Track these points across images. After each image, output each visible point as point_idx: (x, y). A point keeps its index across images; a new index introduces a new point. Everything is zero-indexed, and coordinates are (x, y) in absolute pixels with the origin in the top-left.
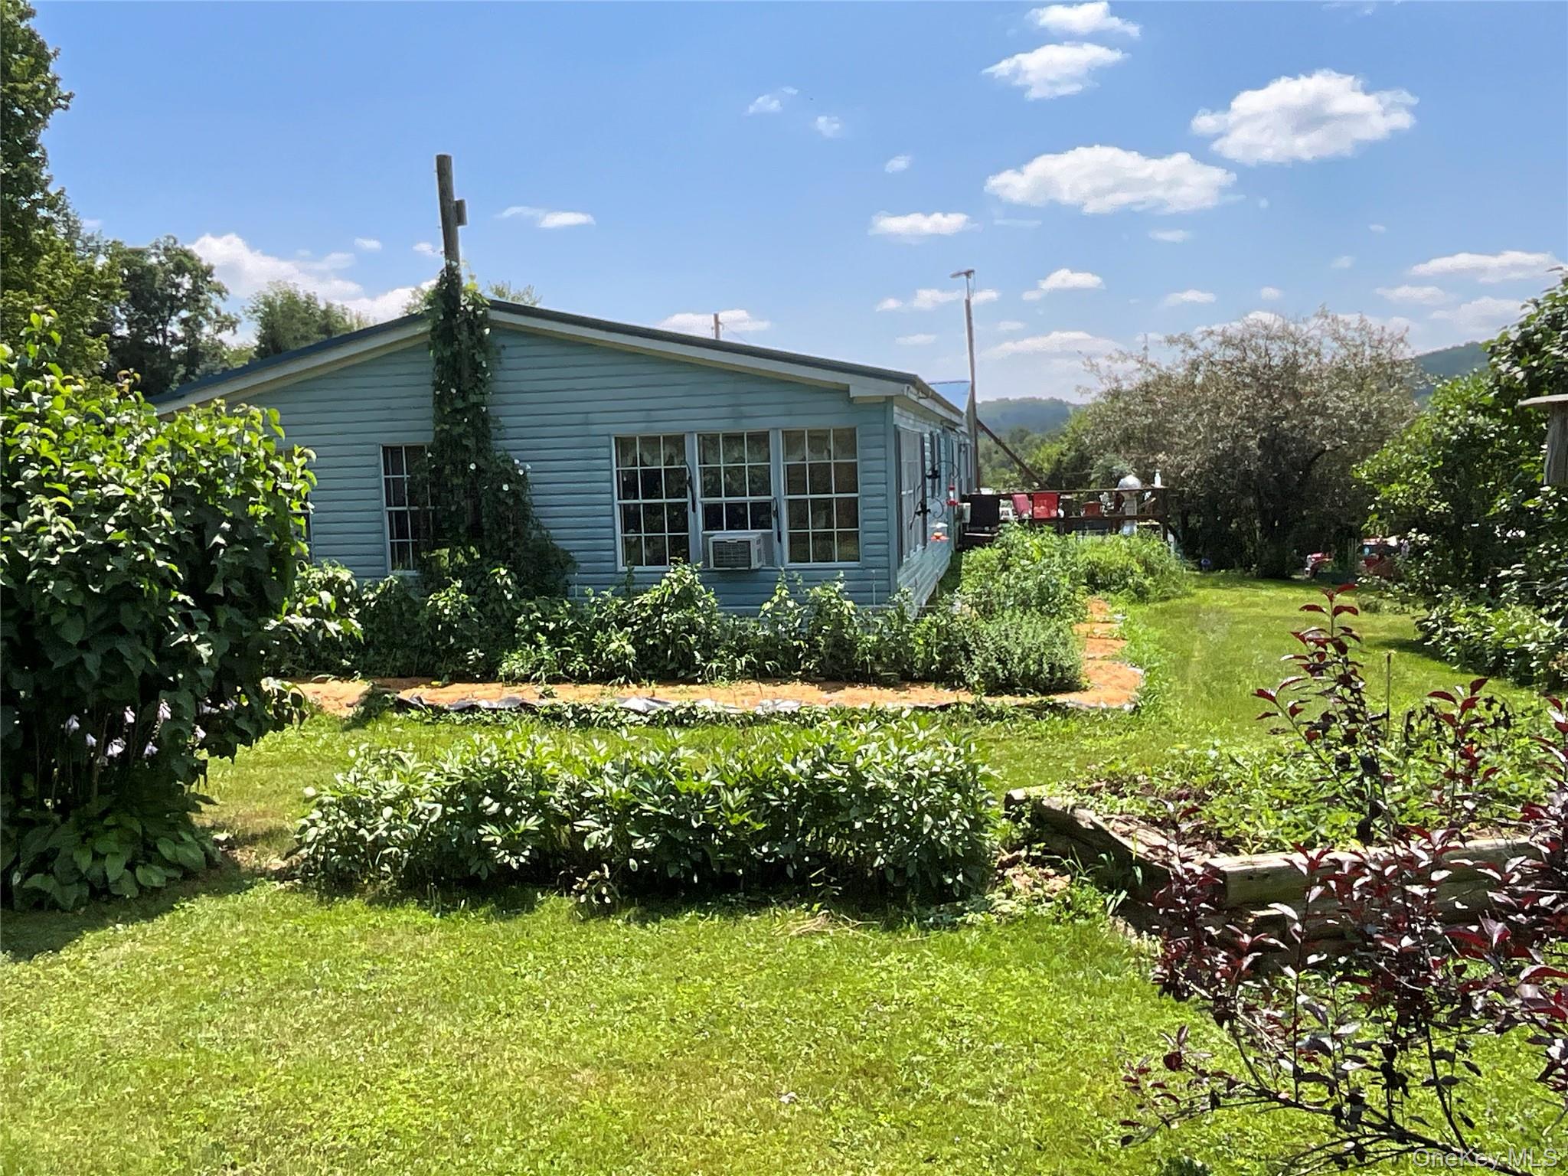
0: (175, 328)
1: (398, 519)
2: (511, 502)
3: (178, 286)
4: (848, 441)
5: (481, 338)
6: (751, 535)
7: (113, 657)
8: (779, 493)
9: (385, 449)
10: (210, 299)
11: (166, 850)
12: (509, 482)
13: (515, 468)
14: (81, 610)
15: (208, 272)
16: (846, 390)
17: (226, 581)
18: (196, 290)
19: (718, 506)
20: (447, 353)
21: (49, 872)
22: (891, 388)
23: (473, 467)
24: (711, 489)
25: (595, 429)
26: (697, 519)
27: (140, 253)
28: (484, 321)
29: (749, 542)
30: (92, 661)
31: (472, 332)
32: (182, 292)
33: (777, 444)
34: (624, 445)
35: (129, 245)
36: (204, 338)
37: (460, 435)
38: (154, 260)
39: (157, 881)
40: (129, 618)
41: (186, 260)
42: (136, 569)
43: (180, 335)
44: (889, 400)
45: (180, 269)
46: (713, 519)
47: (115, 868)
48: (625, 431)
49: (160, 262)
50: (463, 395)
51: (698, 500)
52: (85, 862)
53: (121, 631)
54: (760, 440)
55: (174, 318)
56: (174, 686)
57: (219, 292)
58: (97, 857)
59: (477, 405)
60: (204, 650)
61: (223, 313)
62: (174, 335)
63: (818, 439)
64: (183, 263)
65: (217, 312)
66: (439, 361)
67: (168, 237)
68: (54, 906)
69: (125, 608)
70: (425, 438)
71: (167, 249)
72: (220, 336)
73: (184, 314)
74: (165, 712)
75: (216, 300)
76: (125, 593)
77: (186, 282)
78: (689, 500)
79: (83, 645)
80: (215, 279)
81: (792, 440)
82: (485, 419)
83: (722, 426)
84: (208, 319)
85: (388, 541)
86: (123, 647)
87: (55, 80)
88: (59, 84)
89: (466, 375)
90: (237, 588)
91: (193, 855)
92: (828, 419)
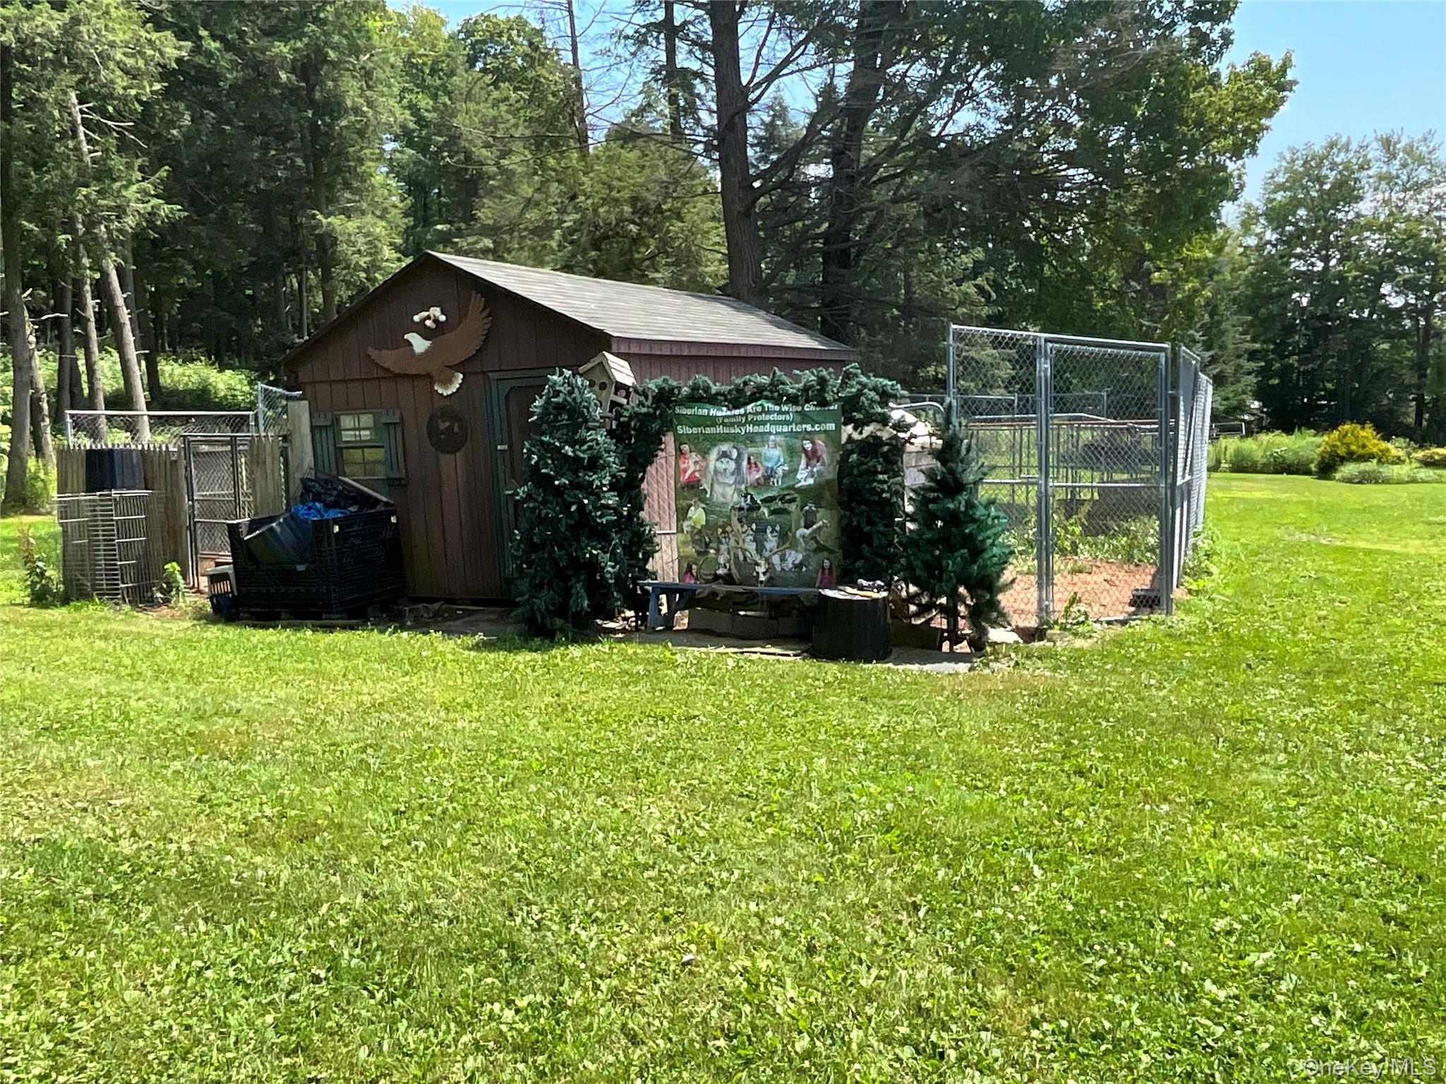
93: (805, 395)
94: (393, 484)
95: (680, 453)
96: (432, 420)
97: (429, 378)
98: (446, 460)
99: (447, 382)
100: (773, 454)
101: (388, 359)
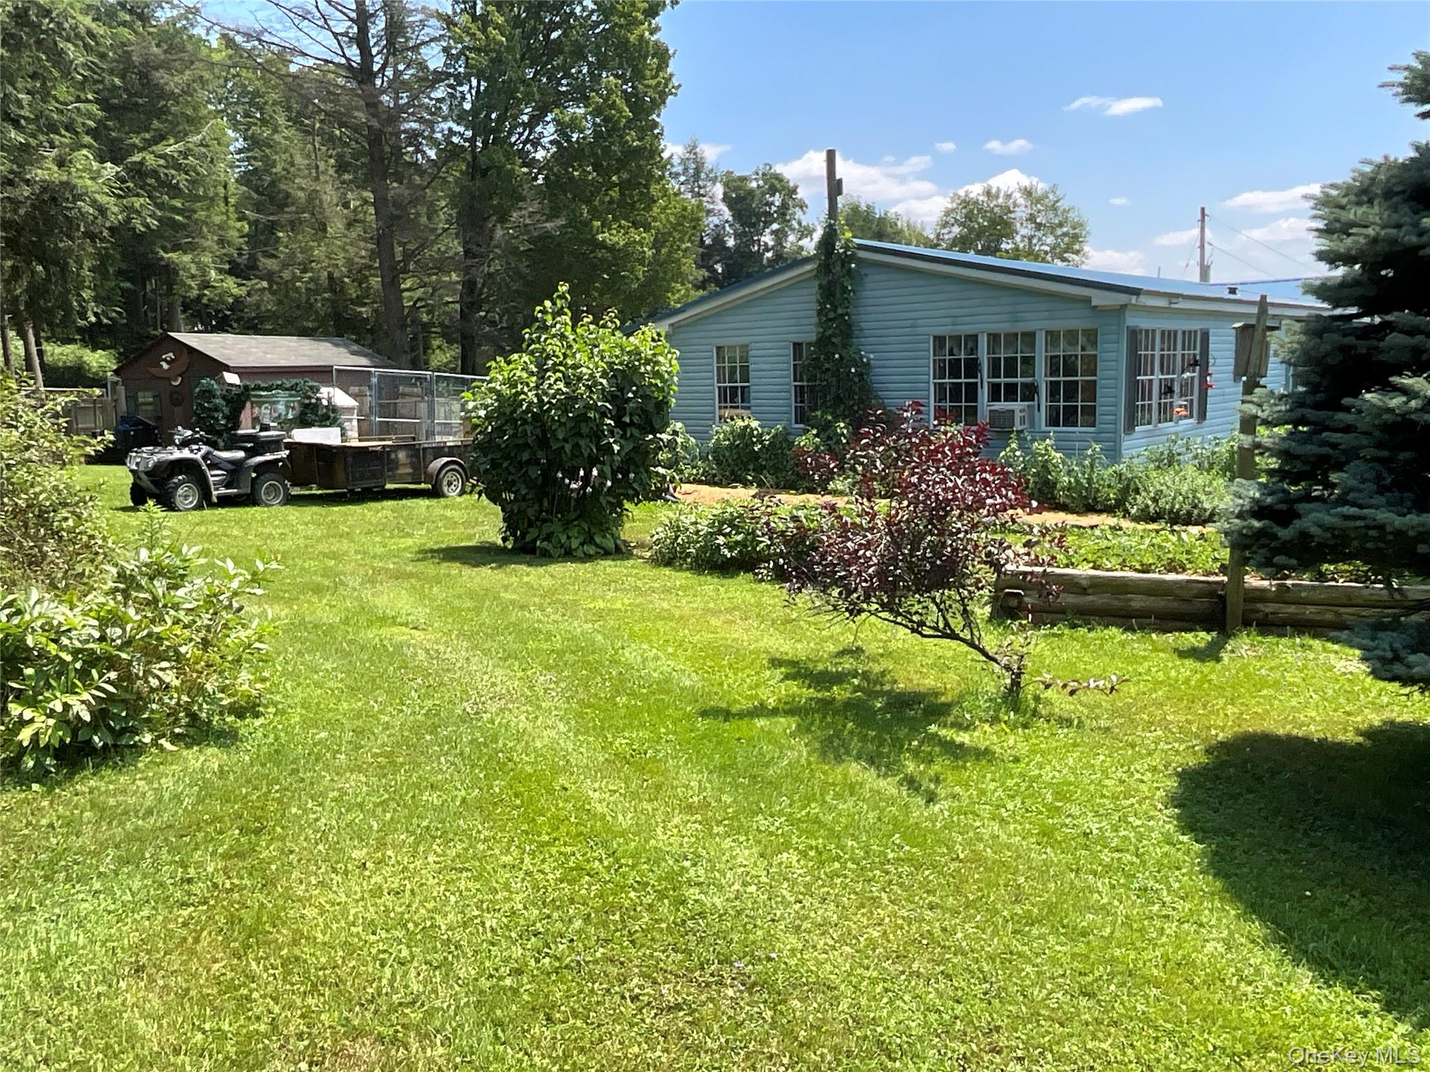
0: (768, 239)
1: (800, 391)
2: (856, 379)
3: (771, 204)
4: (1092, 337)
5: (850, 270)
6: (1017, 406)
7: (577, 446)
8: (1042, 379)
9: (795, 344)
10: (795, 213)
11: (598, 539)
12: (856, 366)
13: (861, 357)
14: (565, 424)
15: (794, 191)
16: (1088, 300)
17: (631, 415)
18: (784, 207)
19: (999, 385)
20: (824, 282)
21: (550, 542)
22: (1122, 298)
23: (837, 356)
24: (995, 372)
25: (920, 330)
26: (984, 393)
27: (744, 179)
28: (853, 258)
29: (1013, 411)
30: (568, 447)
31: (843, 266)
32: (774, 208)
33: (1041, 340)
34: (939, 341)
35: (737, 174)
36: (788, 245)
37: (830, 336)
38: (754, 184)
39: (592, 552)
40: (585, 430)
41: (776, 182)
42: (588, 407)
43: (771, 243)
44: (1124, 307)
45: (773, 190)
46: (995, 396)
47: (575, 544)
48: (939, 331)
49: (759, 187)
50: (834, 309)
51: (985, 380)
52: (563, 539)
53: (579, 434)
54: (1030, 337)
55: (767, 231)
56: (603, 463)
57: (801, 207)
58: (569, 538)
59: (842, 315)
60: (616, 448)
61: (804, 223)
62: (766, 244)
63: (1072, 335)
64: (775, 183)
65: (800, 223)
66: (821, 287)
67: (766, 164)
68: (550, 556)
69: (583, 425)
70: (813, 338)
71: (764, 174)
72: (800, 243)
73: (775, 226)
74: (595, 472)
75: (799, 214)
76: (582, 418)
77: (777, 200)
78: (978, 380)
79: (565, 440)
80: (799, 196)
81: (1052, 336)
82: (849, 325)
83: (1004, 328)
84: (793, 230)
85: (793, 404)
86: (582, 443)
87: (671, 75)
88: (674, 79)
89: (838, 295)
90: (636, 419)
91: (610, 545)
92: (1076, 321)
93: (291, 388)
94: (159, 419)
95: (252, 408)
96: (171, 396)
97: (169, 379)
98: (177, 409)
99: (176, 380)
100: (281, 408)
101: (154, 371)
